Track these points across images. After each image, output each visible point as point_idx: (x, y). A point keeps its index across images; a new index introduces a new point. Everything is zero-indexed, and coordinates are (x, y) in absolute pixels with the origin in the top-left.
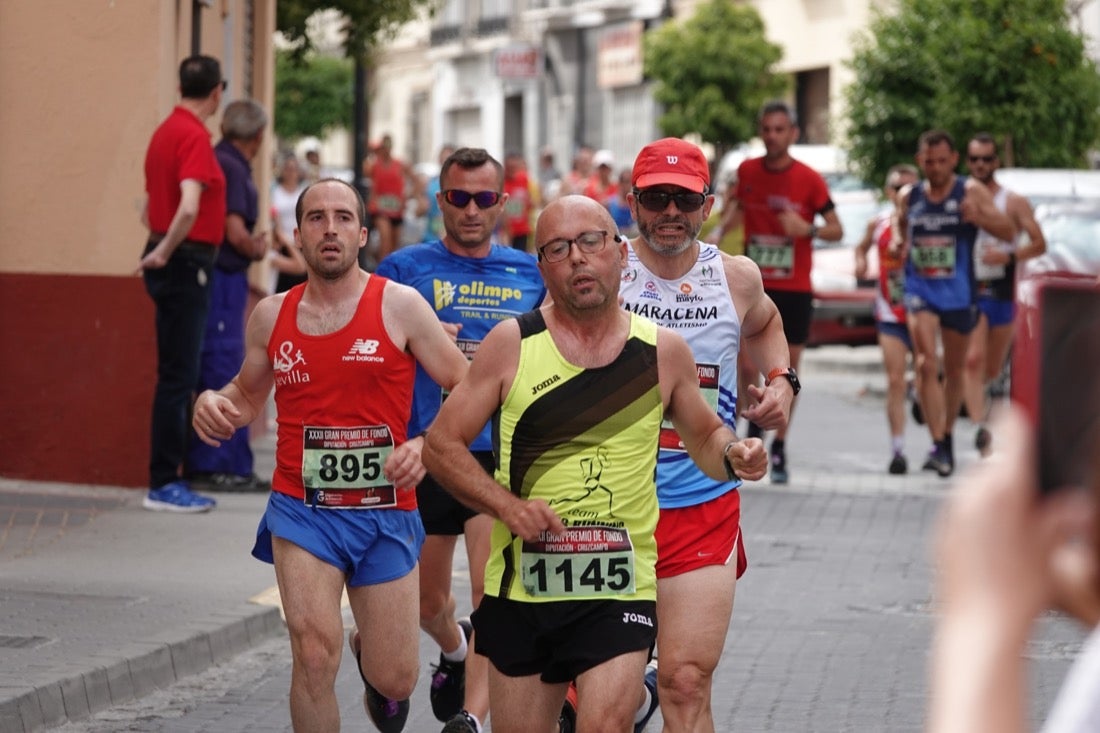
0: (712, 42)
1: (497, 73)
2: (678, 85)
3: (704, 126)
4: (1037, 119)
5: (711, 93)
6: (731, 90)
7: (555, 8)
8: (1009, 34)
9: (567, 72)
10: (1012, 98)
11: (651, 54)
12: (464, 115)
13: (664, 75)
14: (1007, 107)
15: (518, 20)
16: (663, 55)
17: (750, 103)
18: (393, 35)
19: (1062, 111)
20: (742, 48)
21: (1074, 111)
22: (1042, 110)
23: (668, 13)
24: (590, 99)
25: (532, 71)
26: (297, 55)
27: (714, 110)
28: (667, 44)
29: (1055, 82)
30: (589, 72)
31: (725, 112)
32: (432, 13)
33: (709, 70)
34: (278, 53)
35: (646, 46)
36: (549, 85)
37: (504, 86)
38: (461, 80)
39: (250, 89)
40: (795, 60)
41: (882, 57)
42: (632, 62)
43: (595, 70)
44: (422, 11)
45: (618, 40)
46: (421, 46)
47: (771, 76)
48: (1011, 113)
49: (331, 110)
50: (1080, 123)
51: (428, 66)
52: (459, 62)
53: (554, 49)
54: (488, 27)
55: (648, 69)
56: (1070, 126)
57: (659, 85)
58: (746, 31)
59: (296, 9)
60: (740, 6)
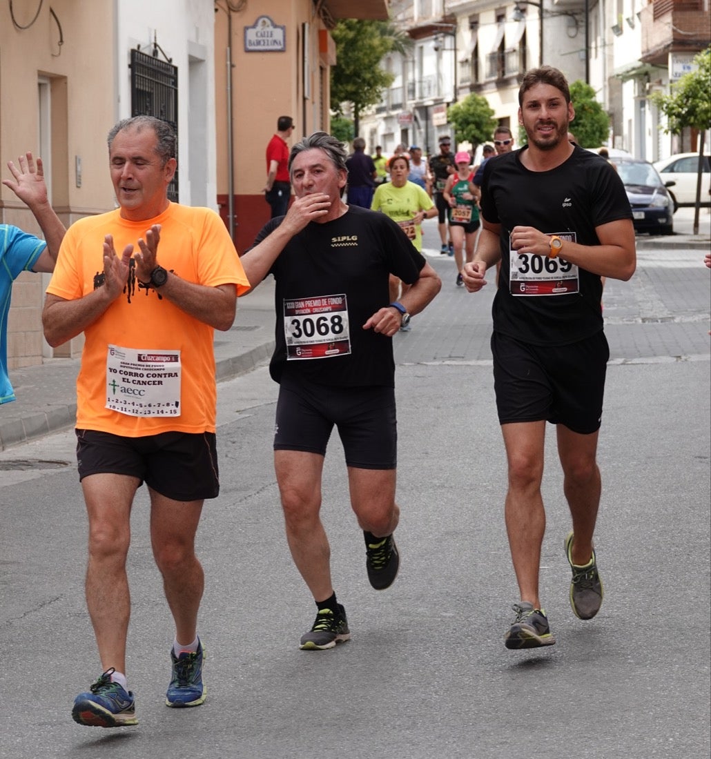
0: (472, 109)
1: (398, 122)
2: (460, 125)
3: (470, 138)
4: (586, 132)
5: (472, 126)
7: (417, 100)
8: (576, 103)
10: (578, 124)
11: (451, 114)
12: (388, 136)
13: (456, 121)
14: (576, 128)
15: (405, 104)
16: (455, 114)
17: (485, 129)
19: (595, 129)
20: (482, 111)
21: (599, 128)
22: (588, 128)
23: (455, 100)
24: (429, 130)
25: (410, 122)
26: (337, 116)
27: (473, 132)
28: (456, 111)
29: (592, 119)
30: (429, 122)
31: (476, 133)
33: (471, 119)
34: (331, 116)
35: (449, 112)
36: (416, 126)
37: (402, 127)
38: (387, 124)
39: (322, 129)
40: (498, 115)
42: (443, 117)
43: (431, 120)
45: (438, 111)
46: (373, 114)
47: (491, 120)
48: (577, 130)
49: (344, 136)
50: (601, 132)
51: (376, 120)
52: (385, 119)
53: (417, 114)
54: (395, 107)
55: (449, 119)
56: (598, 134)
57: (453, 124)
58: (483, 106)
59: (336, 100)
60: (480, 98)
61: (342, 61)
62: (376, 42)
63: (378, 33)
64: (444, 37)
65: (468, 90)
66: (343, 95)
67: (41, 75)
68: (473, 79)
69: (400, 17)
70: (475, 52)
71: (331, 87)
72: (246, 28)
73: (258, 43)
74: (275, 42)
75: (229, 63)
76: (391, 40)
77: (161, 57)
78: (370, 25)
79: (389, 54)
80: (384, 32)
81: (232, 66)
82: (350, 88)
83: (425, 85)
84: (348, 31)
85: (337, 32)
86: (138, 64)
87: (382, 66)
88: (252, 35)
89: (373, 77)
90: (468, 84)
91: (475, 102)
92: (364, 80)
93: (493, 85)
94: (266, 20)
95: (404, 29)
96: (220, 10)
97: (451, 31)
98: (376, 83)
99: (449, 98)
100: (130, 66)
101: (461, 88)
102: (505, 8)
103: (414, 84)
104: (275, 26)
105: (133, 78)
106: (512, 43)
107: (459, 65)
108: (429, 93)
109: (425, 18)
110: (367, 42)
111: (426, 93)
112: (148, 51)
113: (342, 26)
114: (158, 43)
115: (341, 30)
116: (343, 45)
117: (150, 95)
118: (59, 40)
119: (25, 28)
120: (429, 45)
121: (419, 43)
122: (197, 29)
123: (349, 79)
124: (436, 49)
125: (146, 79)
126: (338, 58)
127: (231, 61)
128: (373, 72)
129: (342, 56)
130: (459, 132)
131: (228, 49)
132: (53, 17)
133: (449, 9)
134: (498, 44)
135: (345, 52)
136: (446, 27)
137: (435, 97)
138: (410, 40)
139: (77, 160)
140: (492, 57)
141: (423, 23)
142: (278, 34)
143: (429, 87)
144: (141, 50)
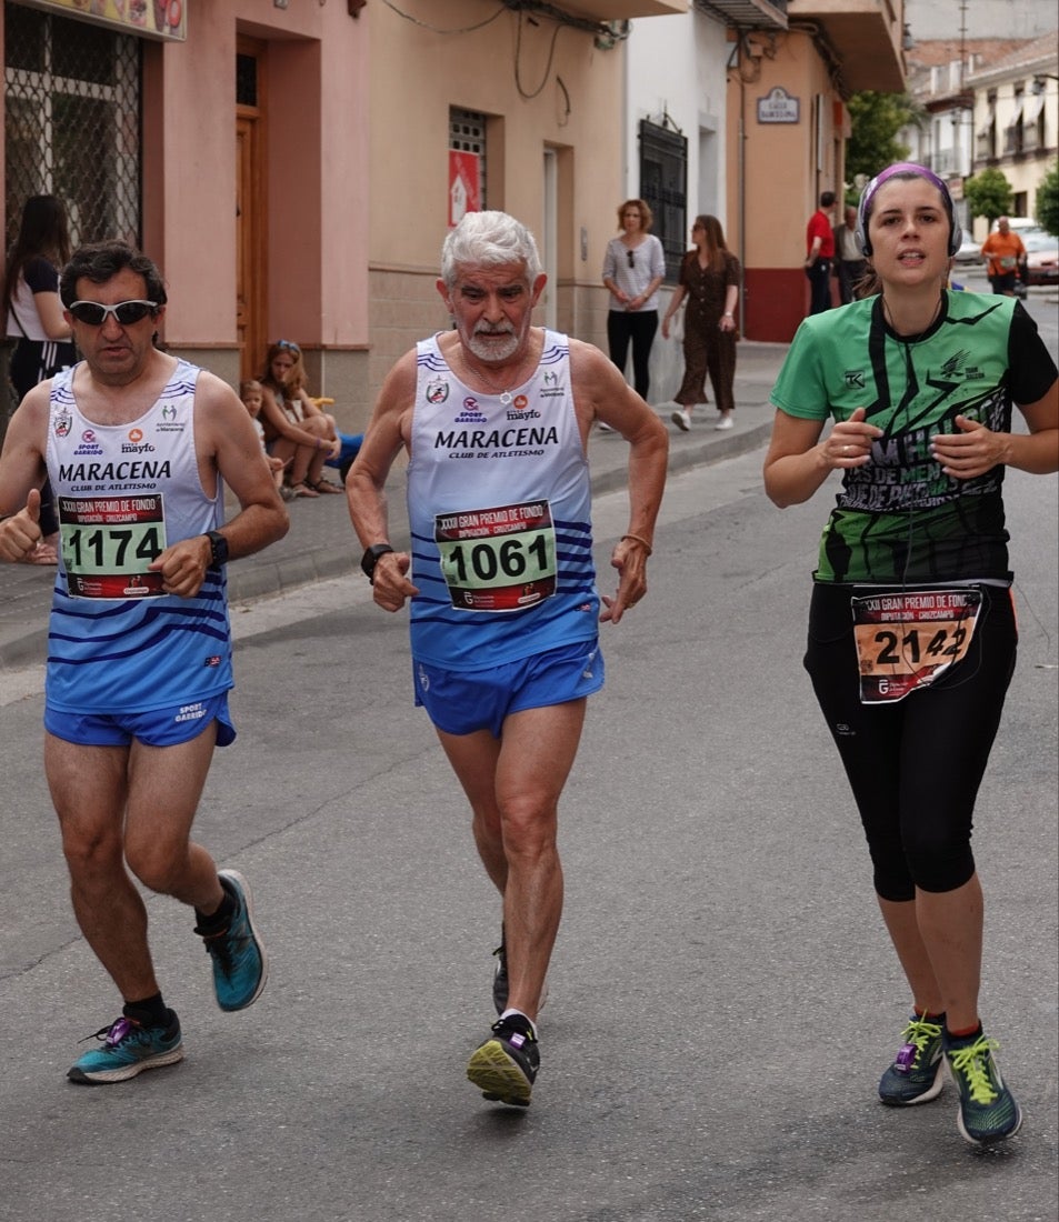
0: (988, 184)
2: (977, 199)
5: (988, 201)
6: (995, 200)
11: (967, 189)
13: (972, 195)
16: (972, 189)
17: (1002, 204)
20: (998, 185)
23: (972, 175)
26: (850, 191)
28: (973, 186)
33: (988, 193)
35: (964, 186)
40: (1016, 189)
41: (1049, 187)
42: (961, 191)
45: (955, 185)
55: (966, 194)
57: (970, 199)
58: (999, 180)
59: (851, 174)
60: (996, 171)
61: (857, 135)
62: (892, 114)
63: (894, 106)
64: (961, 111)
65: (984, 164)
66: (857, 168)
67: (547, 144)
68: (990, 153)
69: (918, 91)
70: (993, 127)
71: (846, 160)
72: (759, 100)
73: (772, 115)
74: (789, 113)
75: (741, 134)
76: (907, 113)
77: (671, 127)
78: (887, 97)
79: (905, 127)
80: (900, 105)
81: (745, 138)
82: (865, 161)
83: (942, 159)
84: (863, 104)
85: (852, 105)
86: (648, 135)
87: (898, 139)
88: (765, 106)
89: (889, 151)
90: (985, 158)
91: (990, 176)
92: (880, 154)
93: (1011, 159)
94: (780, 91)
95: (922, 102)
96: (733, 81)
97: (968, 105)
98: (892, 156)
99: (965, 171)
100: (640, 137)
101: (979, 162)
102: (1023, 82)
103: (930, 158)
104: (789, 98)
105: (642, 149)
106: (1031, 116)
107: (976, 140)
108: (946, 166)
109: (942, 92)
110: (883, 115)
111: (942, 166)
112: (658, 122)
113: (857, 98)
114: (669, 113)
115: (857, 103)
116: (857, 118)
117: (659, 166)
118: (565, 109)
119: (532, 97)
120: (945, 119)
121: (936, 117)
122: (709, 100)
123: (864, 152)
124: (954, 123)
125: (654, 149)
126: (853, 131)
127: (743, 131)
128: (889, 146)
129: (858, 128)
130: (975, 207)
131: (741, 120)
132: (560, 88)
133: (968, 83)
134: (1016, 119)
135: (861, 125)
136: (964, 100)
137: (952, 171)
138: (928, 114)
139: (584, 233)
140: (1010, 131)
141: (941, 97)
142: (792, 106)
143: (946, 161)
144: (651, 120)
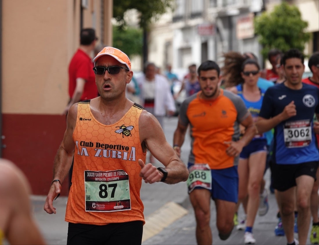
0: (281, 21)
1: (198, 33)
2: (268, 37)
5: (281, 40)
6: (288, 39)
7: (220, 8)
9: (225, 33)
11: (257, 26)
12: (185, 50)
13: (263, 33)
15: (205, 12)
17: (296, 44)
18: (157, 19)
20: (292, 23)
23: (264, 9)
24: (234, 44)
25: (211, 33)
26: (120, 29)
27: (282, 47)
28: (263, 22)
30: (233, 33)
31: (286, 47)
32: (173, 10)
33: (280, 31)
34: (114, 27)
35: (255, 22)
36: (218, 37)
37: (201, 38)
38: (184, 36)
39: (103, 41)
42: (249, 29)
43: (236, 32)
44: (168, 10)
45: (244, 21)
46: (169, 23)
47: (304, 34)
49: (134, 48)
51: (171, 31)
52: (183, 29)
53: (220, 24)
54: (194, 15)
55: (256, 32)
57: (260, 37)
58: (294, 16)
59: (120, 10)
60: (291, 7)
66: (127, 3)
99: (256, 6)
